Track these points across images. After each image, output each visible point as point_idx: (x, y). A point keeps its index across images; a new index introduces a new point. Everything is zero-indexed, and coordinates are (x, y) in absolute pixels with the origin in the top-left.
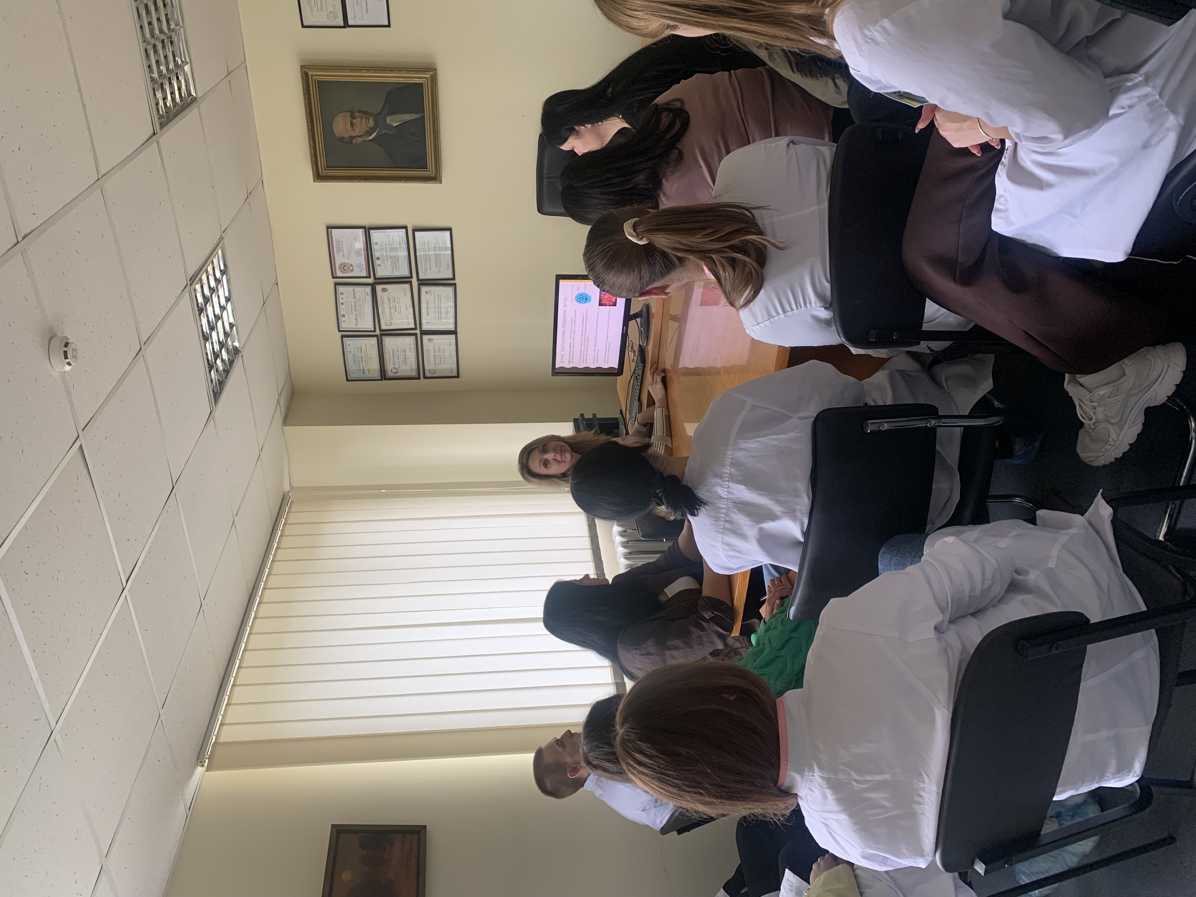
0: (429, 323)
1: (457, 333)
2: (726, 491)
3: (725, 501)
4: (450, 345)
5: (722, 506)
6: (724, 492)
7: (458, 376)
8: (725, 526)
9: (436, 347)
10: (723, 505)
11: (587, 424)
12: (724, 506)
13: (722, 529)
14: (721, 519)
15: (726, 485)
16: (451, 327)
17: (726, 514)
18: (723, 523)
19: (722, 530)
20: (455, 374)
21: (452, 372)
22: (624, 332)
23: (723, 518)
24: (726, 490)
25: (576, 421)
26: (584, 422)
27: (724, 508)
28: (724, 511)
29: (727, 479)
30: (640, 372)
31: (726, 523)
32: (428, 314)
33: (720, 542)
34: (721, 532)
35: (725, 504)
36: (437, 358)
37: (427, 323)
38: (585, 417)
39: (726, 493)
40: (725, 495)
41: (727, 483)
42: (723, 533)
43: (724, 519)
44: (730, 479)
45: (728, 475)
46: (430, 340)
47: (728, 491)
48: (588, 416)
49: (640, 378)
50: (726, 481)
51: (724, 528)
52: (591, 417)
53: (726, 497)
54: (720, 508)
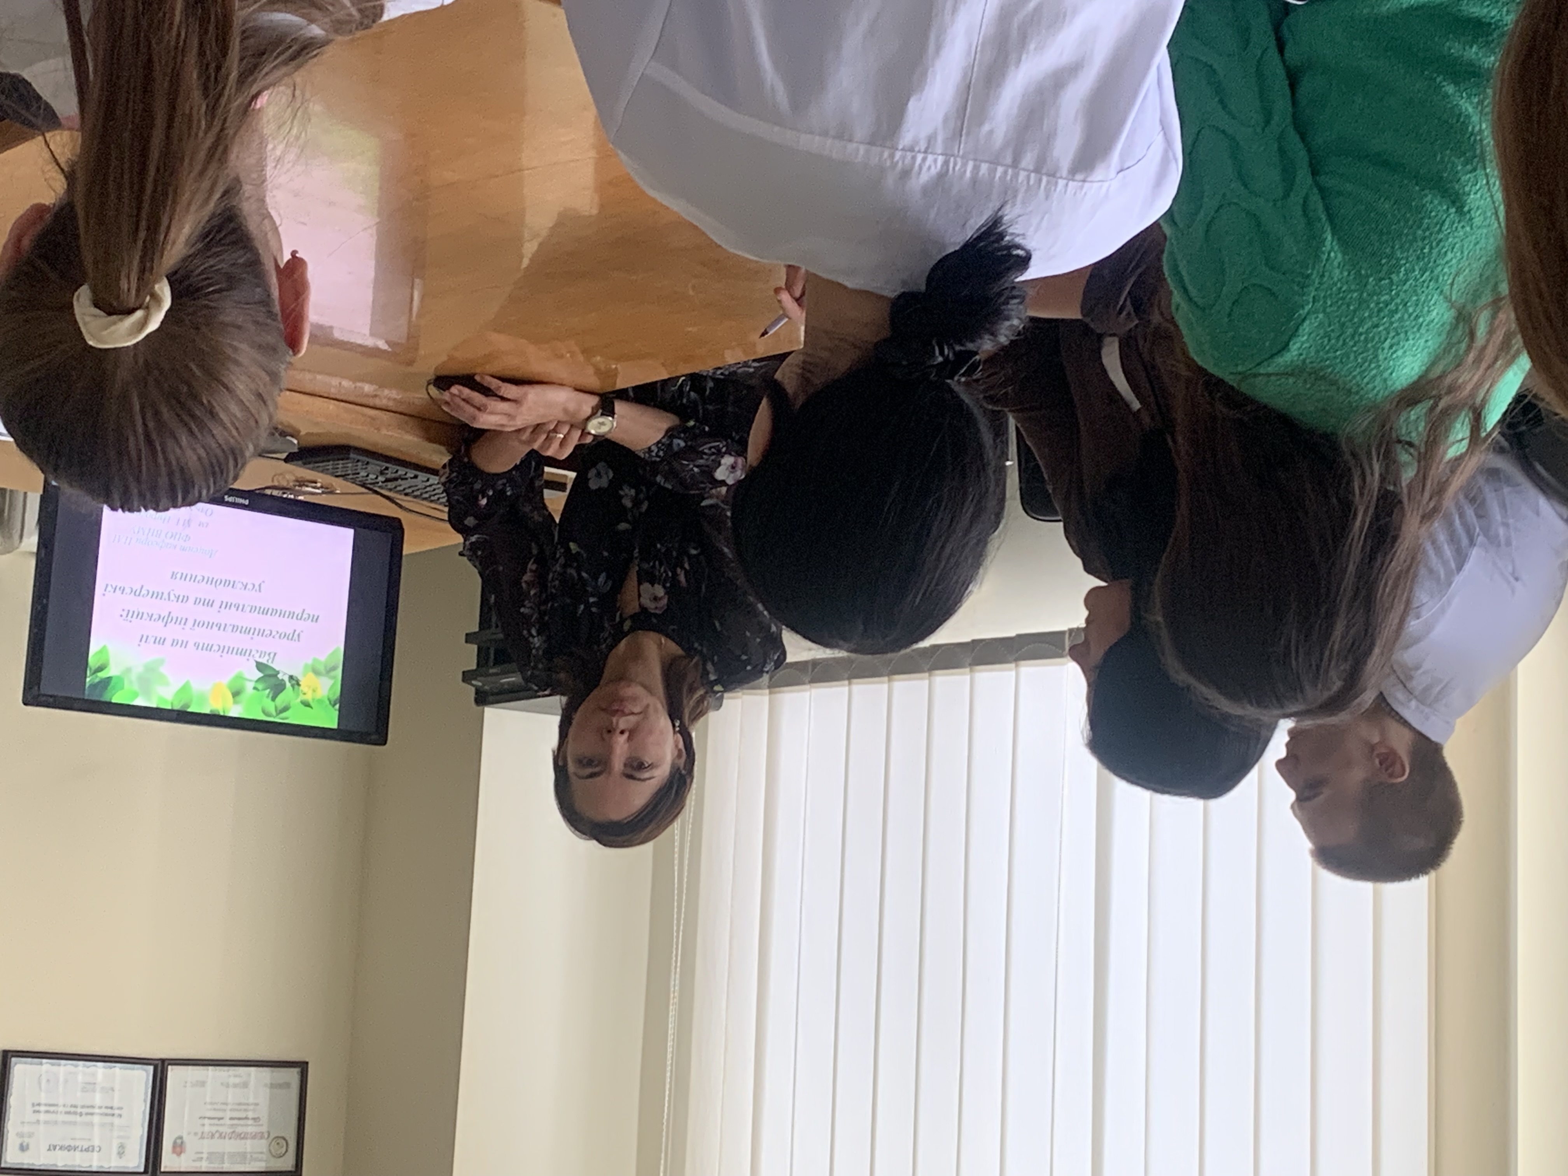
0: (122, 1146)
1: (163, 1061)
2: (924, 160)
3: (955, 164)
4: (203, 1084)
5: (968, 174)
6: (927, 163)
7: (303, 1067)
8: (1031, 167)
9: (207, 1129)
10: (965, 171)
11: (496, 663)
12: (970, 165)
13: (1040, 180)
14: (1009, 178)
15: (903, 158)
16: (143, 1076)
17: (995, 162)
18: (1022, 175)
19: (1045, 179)
20: (293, 1075)
21: (287, 1085)
22: (247, 502)
23: (1006, 172)
24: (920, 157)
25: (483, 699)
26: (491, 671)
27: (976, 168)
28: (984, 167)
29: (886, 154)
30: (375, 466)
31: (1023, 164)
32: (90, 1149)
33: (1082, 188)
34: (1048, 182)
35: (964, 165)
36: (239, 1130)
37: (121, 1154)
38: (474, 667)
39: (930, 158)
40: (935, 161)
41: (898, 154)
42: (1053, 175)
43: (1010, 171)
44: (888, 144)
45: (875, 150)
46: (179, 1148)
47: (925, 152)
48: (469, 657)
49: (392, 467)
50: (892, 156)
51: (1037, 170)
52: (475, 647)
53: (941, 159)
54: (974, 180)
